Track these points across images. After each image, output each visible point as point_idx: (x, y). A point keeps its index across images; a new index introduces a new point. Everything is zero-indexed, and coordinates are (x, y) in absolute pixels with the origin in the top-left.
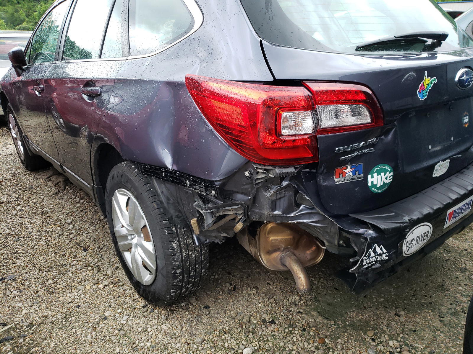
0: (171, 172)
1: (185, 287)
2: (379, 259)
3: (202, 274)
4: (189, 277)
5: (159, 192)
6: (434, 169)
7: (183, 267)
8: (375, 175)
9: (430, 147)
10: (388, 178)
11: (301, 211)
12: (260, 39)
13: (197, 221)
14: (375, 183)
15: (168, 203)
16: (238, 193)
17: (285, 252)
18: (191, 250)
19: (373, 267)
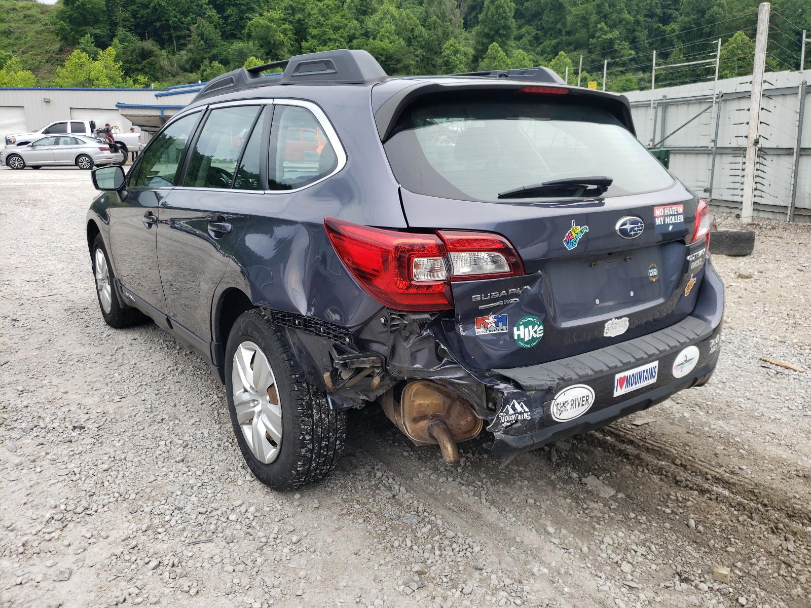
0: (305, 320)
1: (315, 460)
2: (519, 418)
3: (337, 447)
4: (321, 448)
5: (291, 343)
6: (604, 327)
7: (313, 432)
8: (522, 327)
9: (597, 301)
10: (538, 332)
11: (444, 365)
12: (398, 186)
13: (331, 375)
14: (522, 337)
15: (300, 357)
16: (375, 342)
17: (434, 420)
18: (324, 413)
19: (514, 426)
